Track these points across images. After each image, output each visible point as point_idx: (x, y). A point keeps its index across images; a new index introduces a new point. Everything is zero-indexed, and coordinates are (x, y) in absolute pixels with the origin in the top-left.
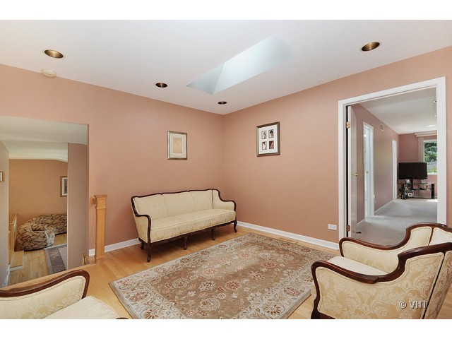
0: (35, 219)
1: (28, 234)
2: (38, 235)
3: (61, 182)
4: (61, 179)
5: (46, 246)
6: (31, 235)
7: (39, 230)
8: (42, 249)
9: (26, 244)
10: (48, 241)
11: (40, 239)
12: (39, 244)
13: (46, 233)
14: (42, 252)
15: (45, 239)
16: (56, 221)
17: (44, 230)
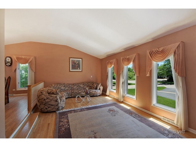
0: (54, 85)
1: (43, 96)
2: (51, 98)
3: (70, 61)
4: (70, 59)
5: (58, 109)
6: (45, 98)
7: (53, 93)
8: (55, 112)
9: (42, 106)
10: (60, 105)
11: (53, 103)
12: (52, 107)
13: (58, 97)
14: (54, 114)
15: (57, 103)
16: (67, 88)
17: (57, 94)
